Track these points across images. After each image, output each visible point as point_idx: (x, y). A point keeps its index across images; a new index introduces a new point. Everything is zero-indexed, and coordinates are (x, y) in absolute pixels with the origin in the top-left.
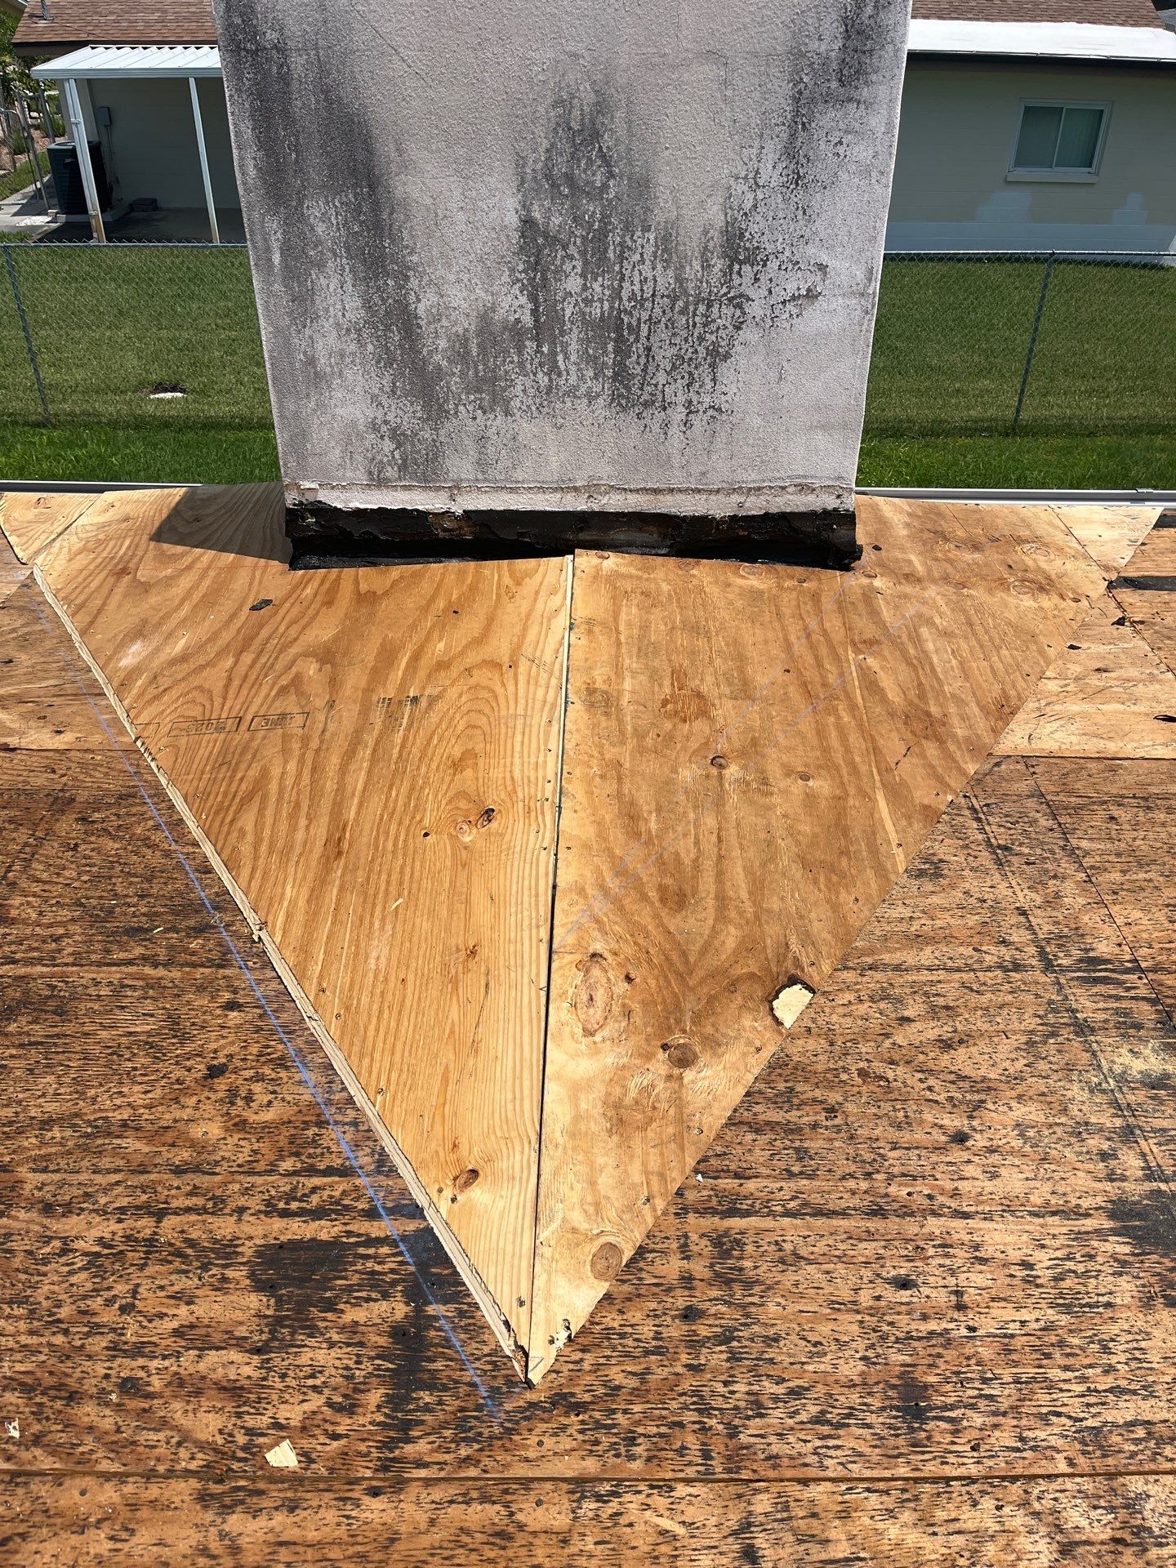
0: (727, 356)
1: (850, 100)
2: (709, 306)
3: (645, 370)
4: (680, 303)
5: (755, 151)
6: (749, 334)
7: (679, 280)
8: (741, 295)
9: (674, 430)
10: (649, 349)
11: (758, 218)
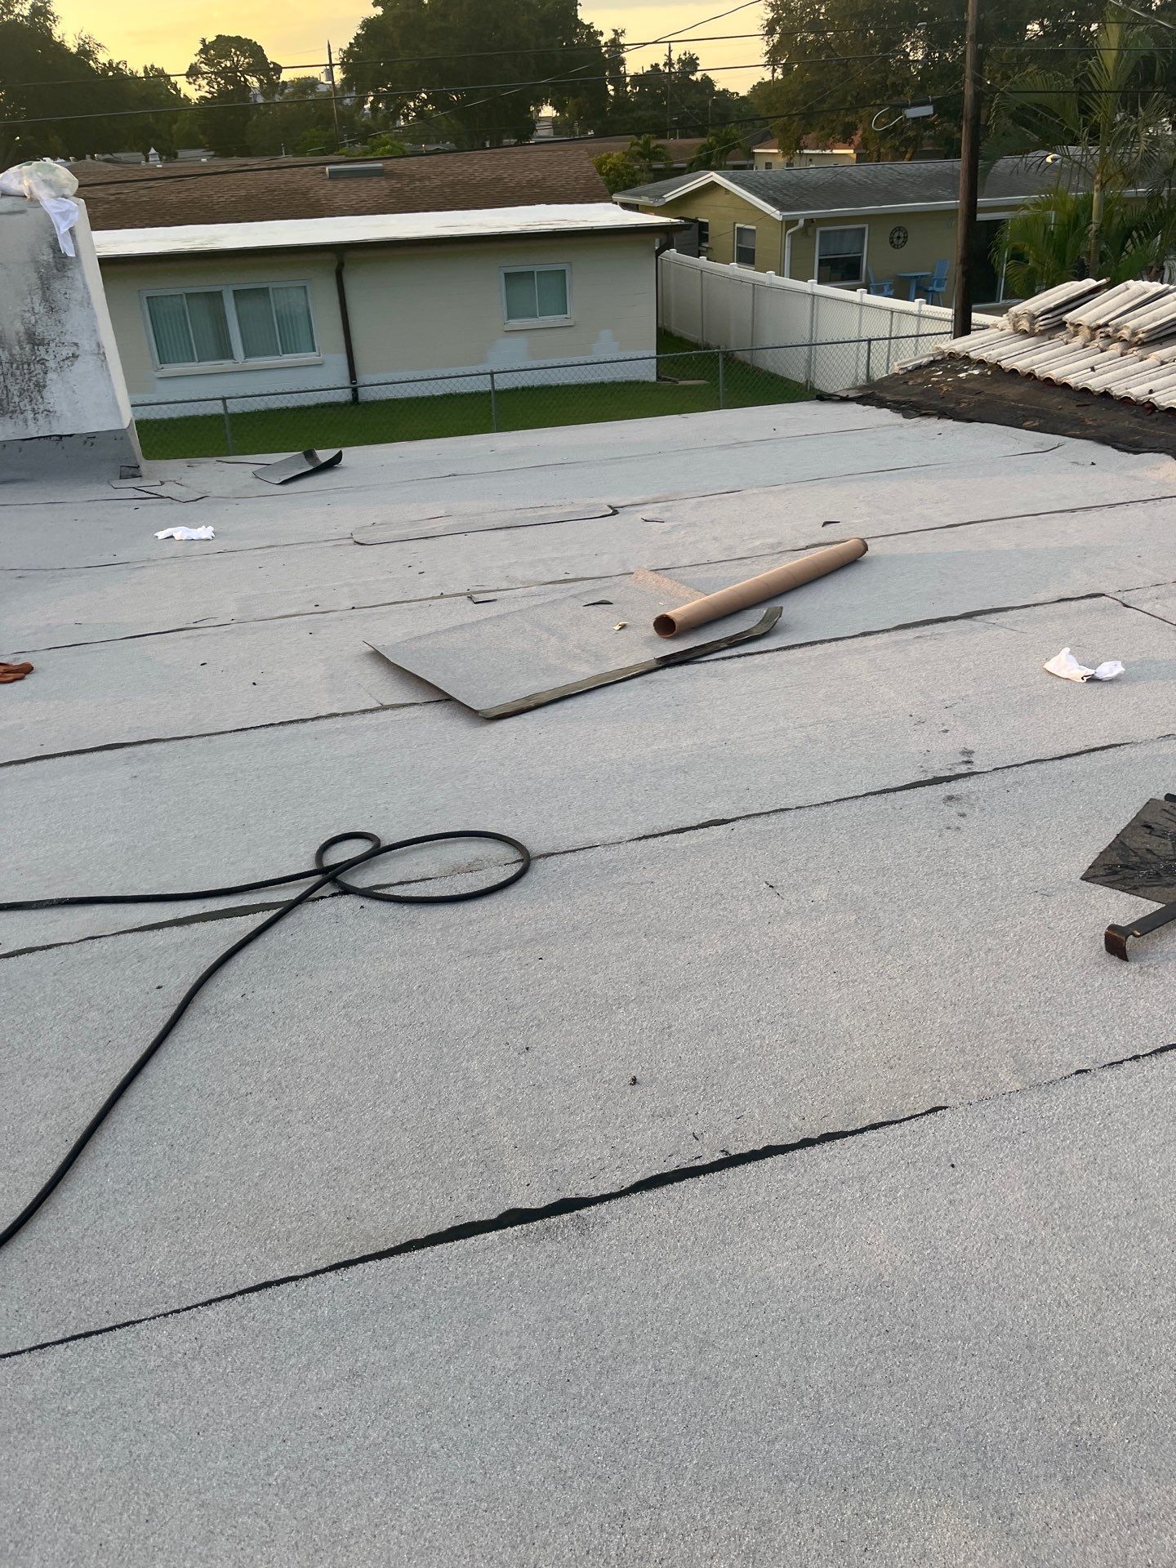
0: (45, 386)
1: (64, 276)
2: (29, 365)
3: (7, 396)
4: (15, 366)
5: (29, 300)
6: (51, 375)
7: (12, 355)
8: (43, 359)
9: (31, 422)
10: (6, 387)
11: (40, 326)
